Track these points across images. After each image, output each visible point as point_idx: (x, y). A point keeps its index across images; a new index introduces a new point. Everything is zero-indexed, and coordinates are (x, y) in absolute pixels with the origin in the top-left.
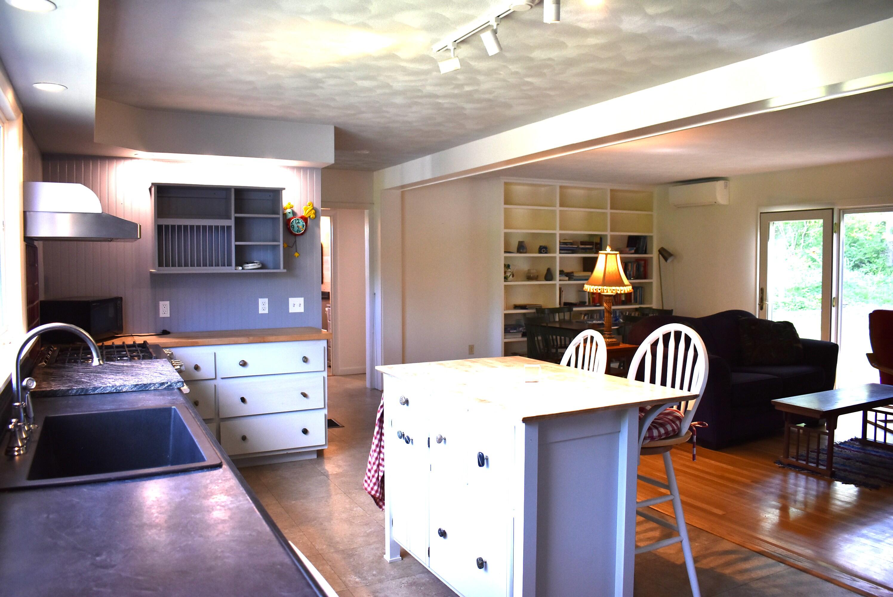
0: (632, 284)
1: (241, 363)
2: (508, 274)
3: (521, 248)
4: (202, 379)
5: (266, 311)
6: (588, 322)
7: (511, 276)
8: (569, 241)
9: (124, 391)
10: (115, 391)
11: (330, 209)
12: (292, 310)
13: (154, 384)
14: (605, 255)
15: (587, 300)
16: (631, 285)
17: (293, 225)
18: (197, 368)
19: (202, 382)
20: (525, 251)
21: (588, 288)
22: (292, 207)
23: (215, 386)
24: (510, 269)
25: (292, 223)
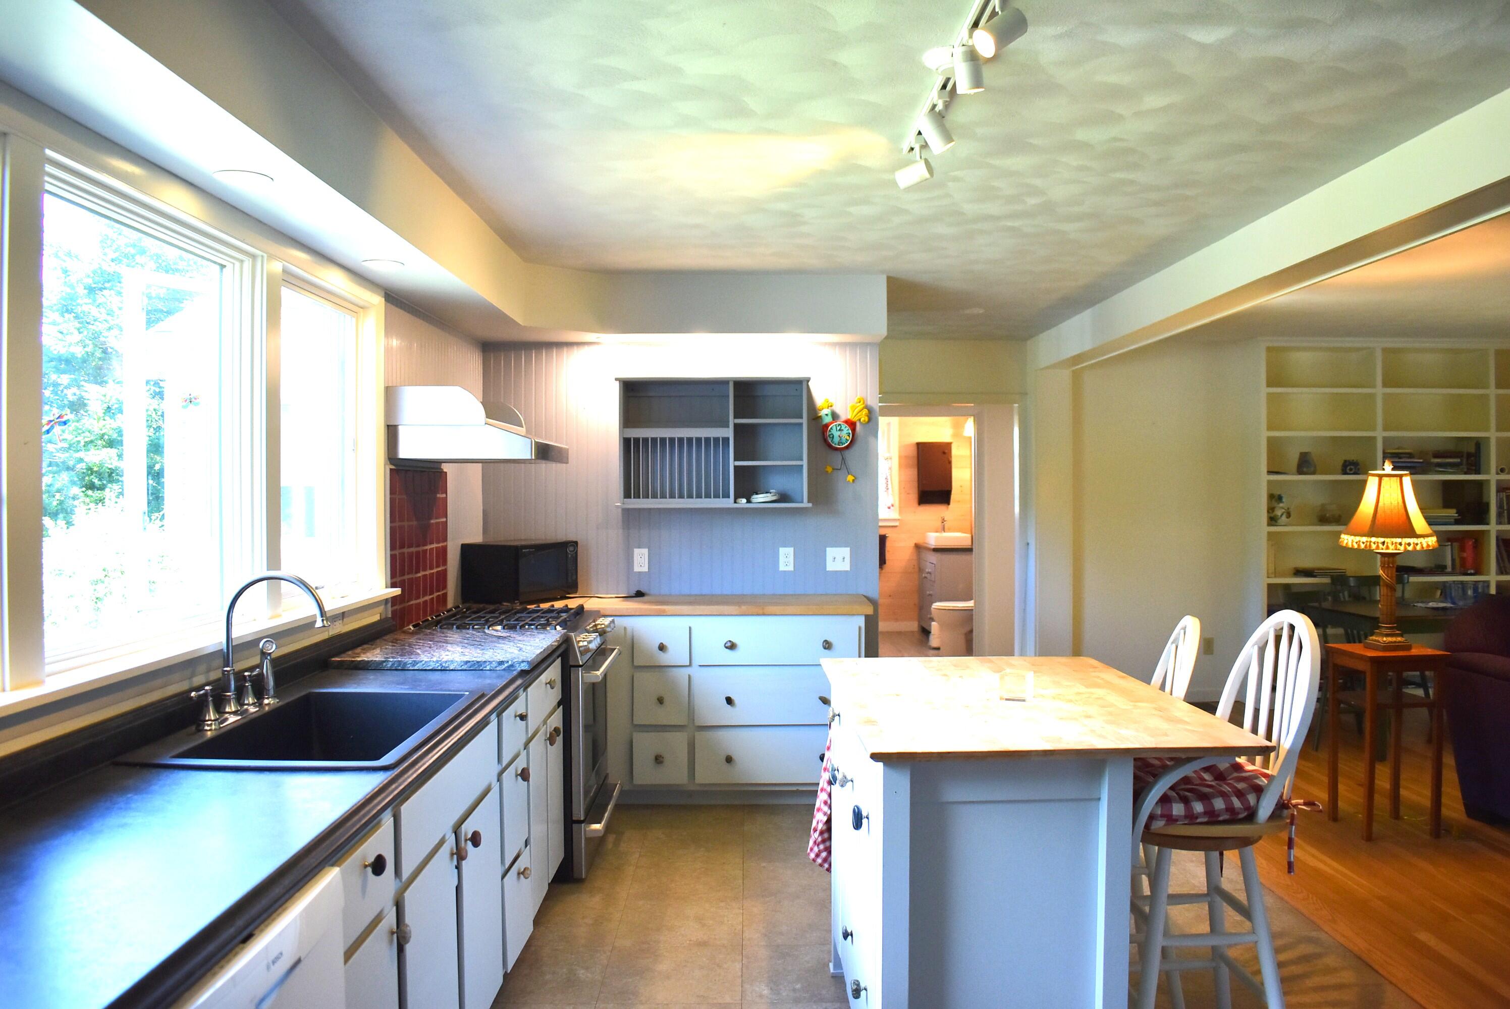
0: (1437, 533)
1: (727, 645)
2: (1278, 512)
3: (1305, 464)
4: (666, 664)
5: (791, 568)
6: (1416, 604)
7: (1284, 516)
8: (1407, 451)
9: (451, 669)
10: (439, 668)
11: (972, 405)
12: (831, 566)
13: (491, 662)
14: (1377, 479)
15: (1449, 563)
16: (1434, 534)
17: (832, 434)
18: (662, 648)
19: (674, 669)
20: (1312, 469)
21: (1347, 540)
22: (831, 406)
23: (689, 676)
24: (1283, 502)
25: (830, 431)
